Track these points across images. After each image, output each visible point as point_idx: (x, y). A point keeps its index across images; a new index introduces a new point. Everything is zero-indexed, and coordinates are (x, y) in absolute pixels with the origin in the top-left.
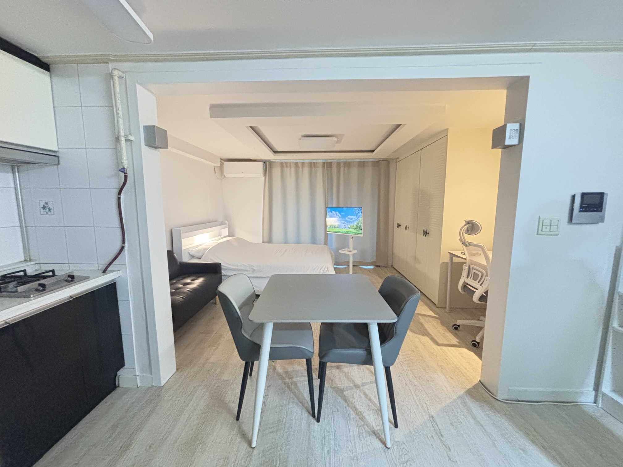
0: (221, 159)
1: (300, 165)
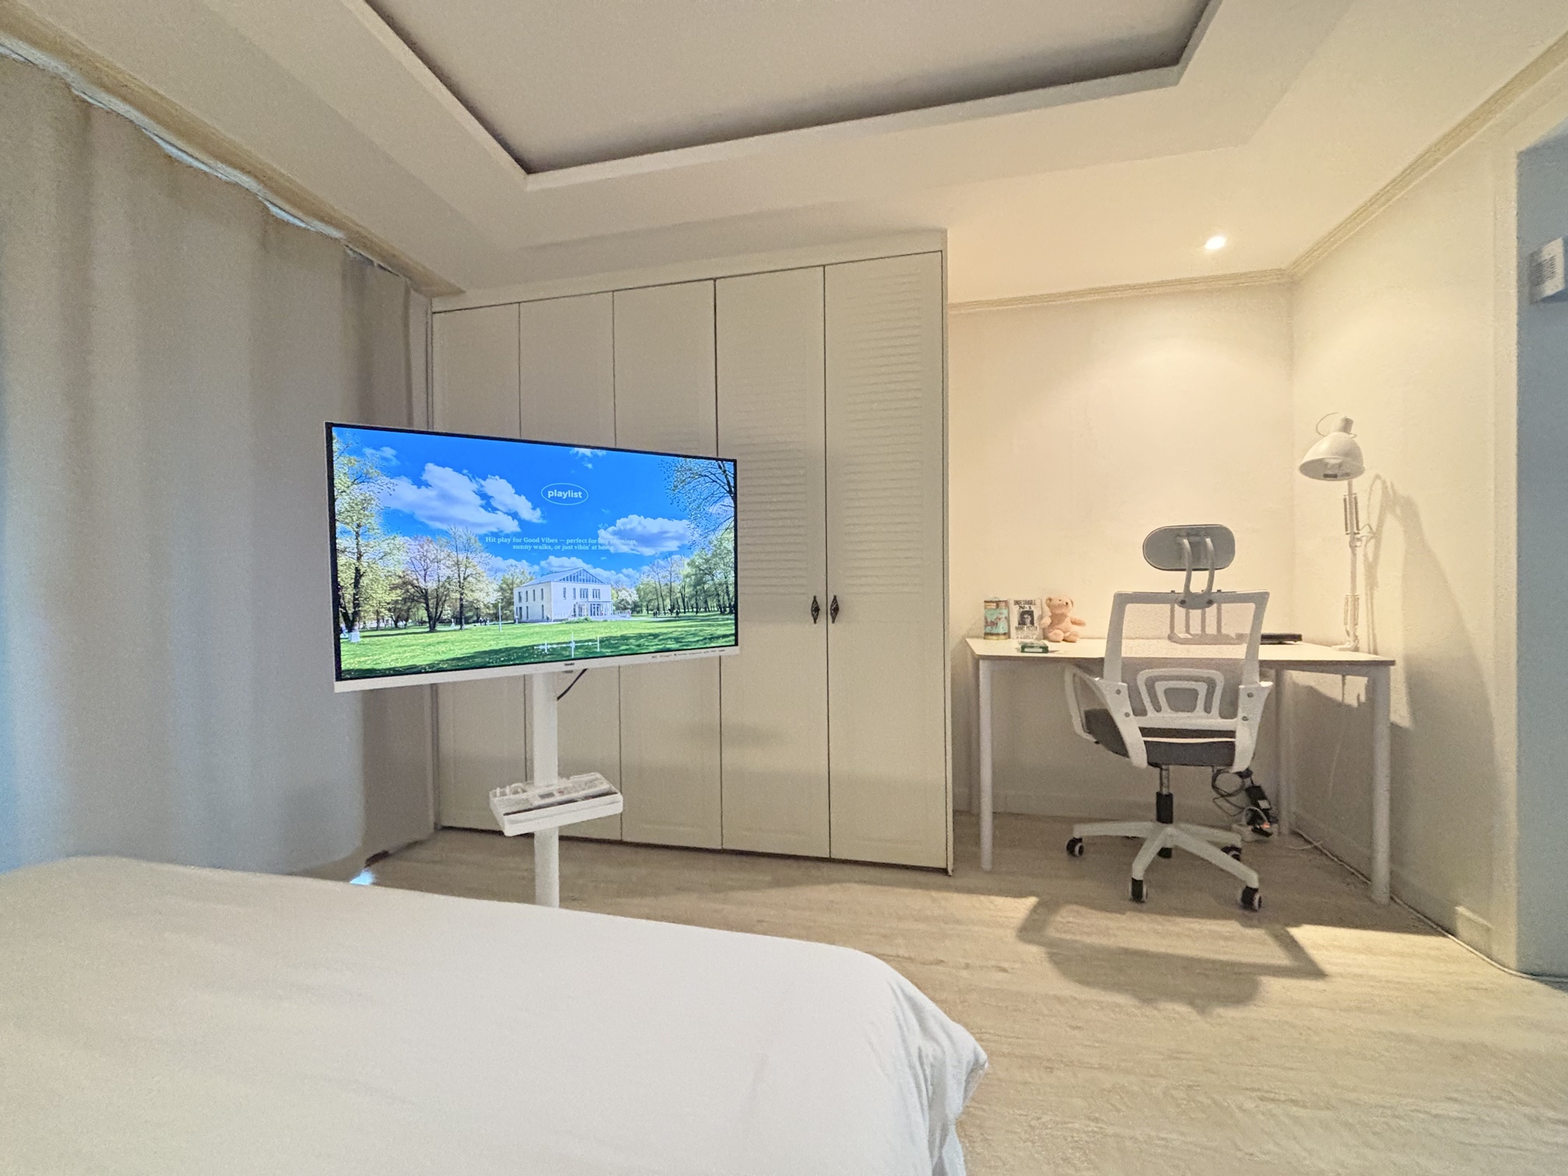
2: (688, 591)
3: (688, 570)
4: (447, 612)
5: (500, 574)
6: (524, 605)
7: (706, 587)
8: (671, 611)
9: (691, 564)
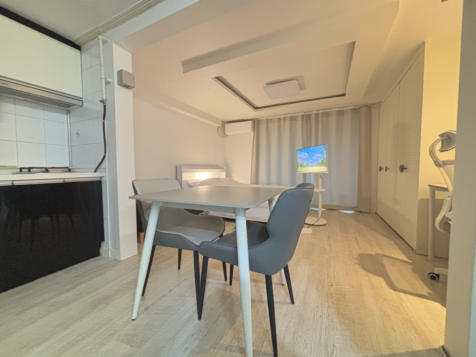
0: (222, 121)
1: (282, 120)
9: (321, 160)
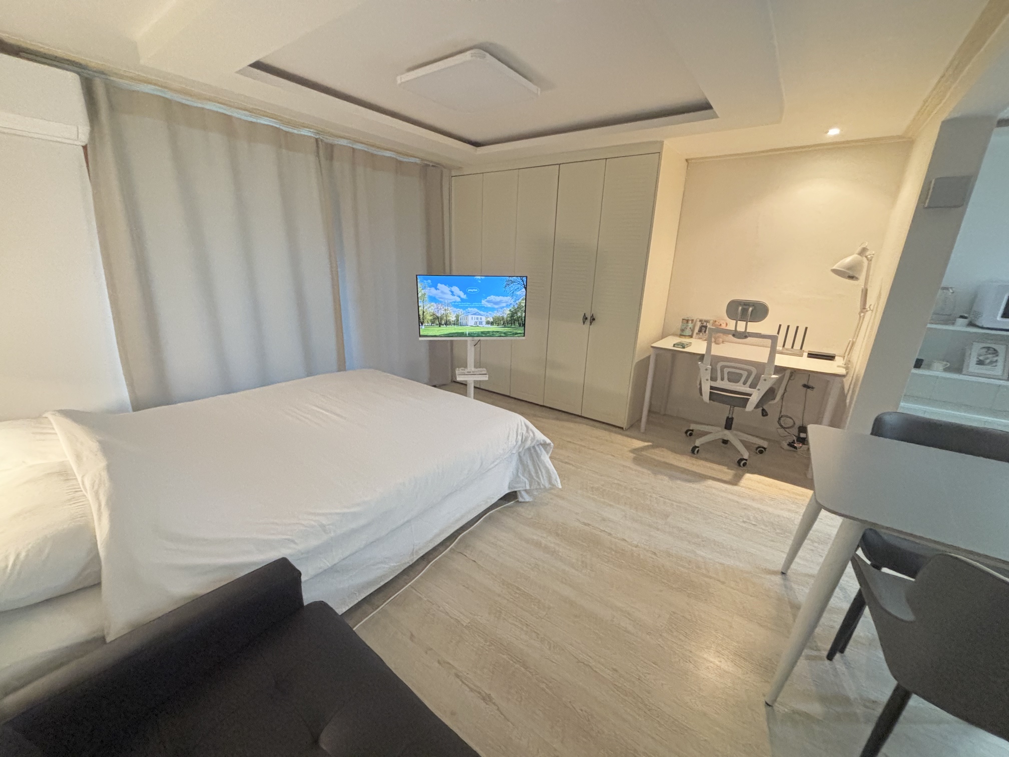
1: (241, 131)
2: (509, 319)
3: (509, 312)
4: (443, 322)
5: (455, 313)
6: (461, 321)
7: (515, 318)
8: (503, 324)
9: (510, 310)
